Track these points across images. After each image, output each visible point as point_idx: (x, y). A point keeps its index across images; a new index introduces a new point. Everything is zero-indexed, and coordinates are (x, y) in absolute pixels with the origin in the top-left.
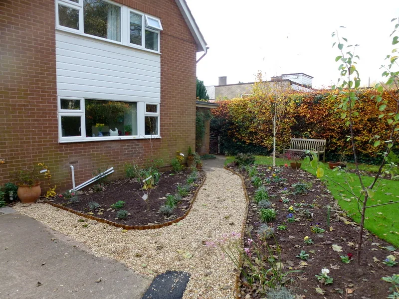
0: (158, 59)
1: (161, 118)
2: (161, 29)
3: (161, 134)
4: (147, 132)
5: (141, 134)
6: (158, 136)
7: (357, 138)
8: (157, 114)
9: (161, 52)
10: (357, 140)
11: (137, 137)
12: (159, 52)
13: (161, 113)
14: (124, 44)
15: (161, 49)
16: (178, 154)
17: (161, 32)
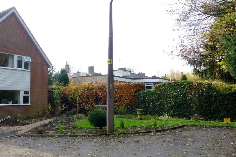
0: (30, 73)
1: (31, 97)
2: (31, 61)
3: (31, 103)
4: (24, 103)
5: (22, 103)
6: (29, 104)
7: (116, 104)
8: (29, 95)
9: (31, 70)
10: (116, 105)
11: (19, 104)
12: (30, 70)
13: (30, 95)
14: (15, 69)
15: (31, 69)
16: (39, 112)
17: (31, 62)
